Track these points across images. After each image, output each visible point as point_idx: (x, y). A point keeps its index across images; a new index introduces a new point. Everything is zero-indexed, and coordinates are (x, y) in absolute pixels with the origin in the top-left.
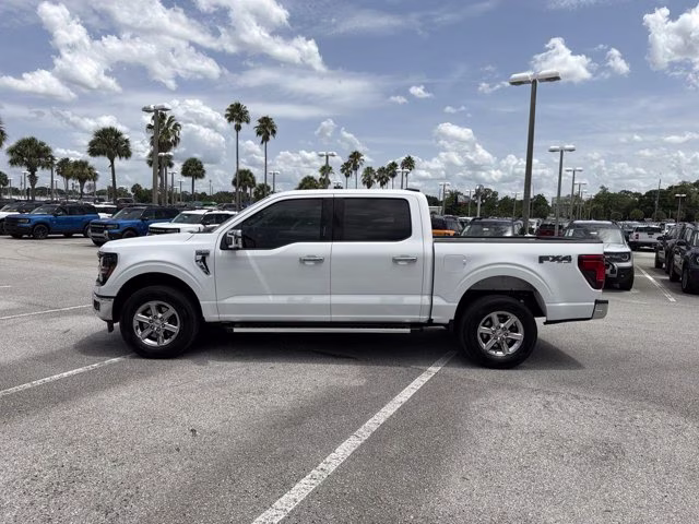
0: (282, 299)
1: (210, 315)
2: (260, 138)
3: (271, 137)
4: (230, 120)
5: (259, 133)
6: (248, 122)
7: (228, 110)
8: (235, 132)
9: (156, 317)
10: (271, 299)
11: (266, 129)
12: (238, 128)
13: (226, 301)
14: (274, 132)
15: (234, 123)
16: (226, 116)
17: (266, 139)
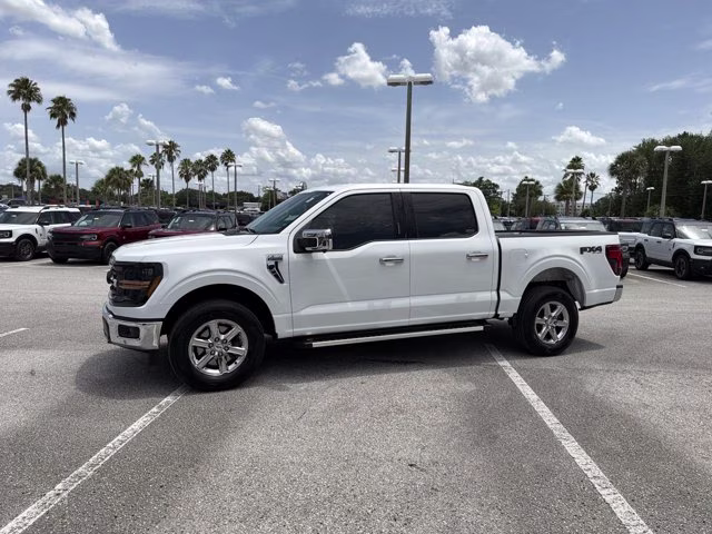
0: (363, 306)
1: (284, 330)
2: (55, 121)
3: (69, 120)
4: (15, 98)
5: (53, 116)
6: (39, 101)
7: (11, 85)
8: (22, 112)
9: (217, 339)
10: (351, 306)
11: (63, 111)
12: (26, 108)
13: (303, 312)
14: (73, 115)
15: (20, 102)
16: (10, 92)
17: (62, 123)
